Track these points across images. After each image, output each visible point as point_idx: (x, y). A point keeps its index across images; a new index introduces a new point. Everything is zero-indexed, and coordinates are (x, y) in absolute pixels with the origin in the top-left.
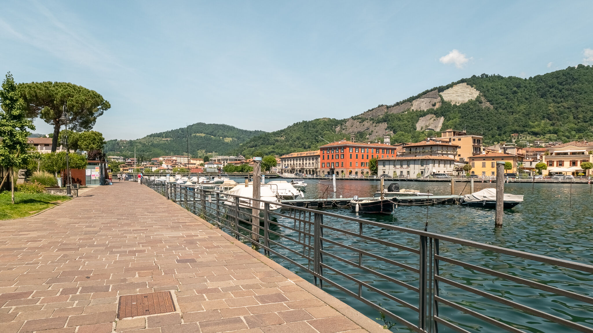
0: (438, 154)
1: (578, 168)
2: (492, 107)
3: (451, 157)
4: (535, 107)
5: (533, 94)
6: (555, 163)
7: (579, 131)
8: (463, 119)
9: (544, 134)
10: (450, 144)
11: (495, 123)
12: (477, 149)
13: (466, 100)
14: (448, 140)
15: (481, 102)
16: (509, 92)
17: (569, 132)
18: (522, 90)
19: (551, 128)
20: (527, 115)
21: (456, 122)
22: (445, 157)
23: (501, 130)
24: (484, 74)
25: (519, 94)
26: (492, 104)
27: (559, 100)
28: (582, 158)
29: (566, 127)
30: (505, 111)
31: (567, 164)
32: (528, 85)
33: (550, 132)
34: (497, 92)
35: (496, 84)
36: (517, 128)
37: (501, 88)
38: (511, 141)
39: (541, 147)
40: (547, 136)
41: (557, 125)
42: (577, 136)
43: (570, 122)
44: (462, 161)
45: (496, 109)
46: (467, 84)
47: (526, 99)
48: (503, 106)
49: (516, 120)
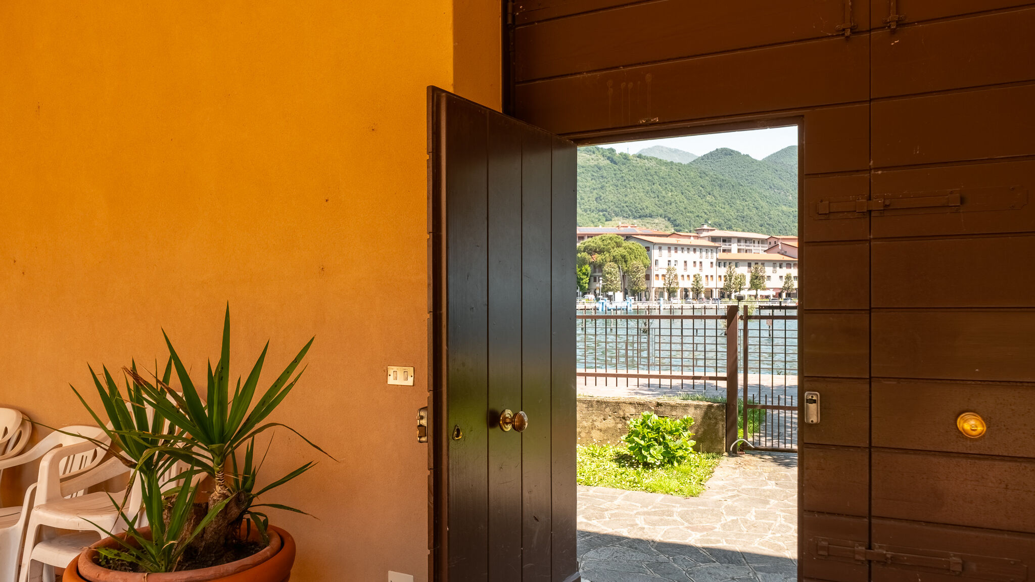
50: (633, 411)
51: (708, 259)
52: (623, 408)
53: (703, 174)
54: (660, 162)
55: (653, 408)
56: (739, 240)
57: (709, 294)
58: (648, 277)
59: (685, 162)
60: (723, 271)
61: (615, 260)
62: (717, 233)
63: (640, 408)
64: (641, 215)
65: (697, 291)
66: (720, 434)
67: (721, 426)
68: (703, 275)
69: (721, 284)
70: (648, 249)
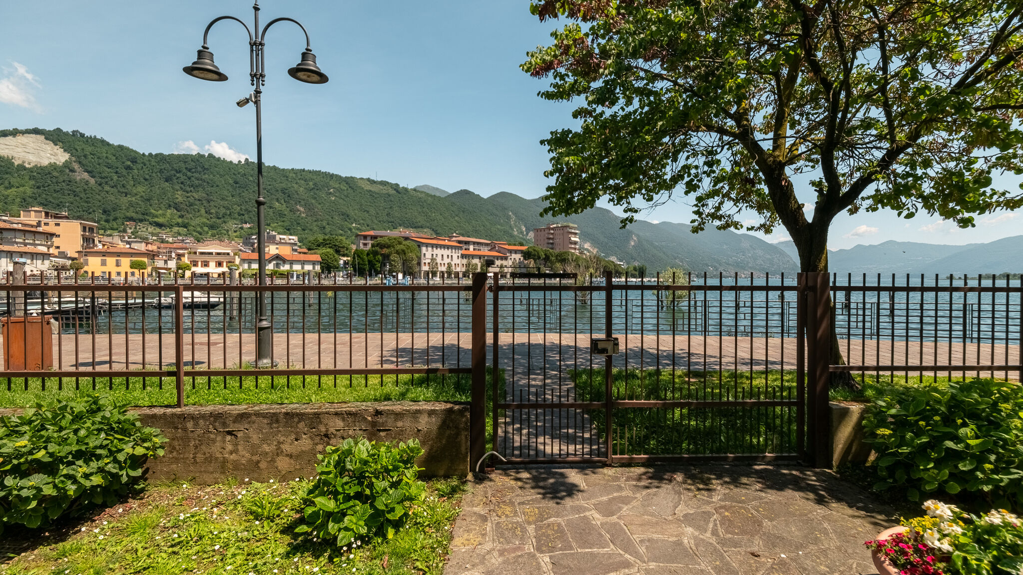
0: (17, 243)
1: (225, 269)
2: (92, 181)
3: (44, 249)
4: (158, 192)
5: (154, 175)
6: (200, 263)
7: (212, 227)
8: (39, 191)
9: (171, 226)
10: (40, 229)
11: (99, 204)
12: (88, 241)
13: (45, 162)
14: (35, 223)
15: (73, 171)
16: (119, 164)
17: (201, 228)
18: (139, 166)
19: (180, 220)
20: (148, 200)
21: (25, 193)
22: (30, 249)
23: (109, 215)
24: (77, 131)
25: (136, 171)
26: (92, 177)
27: (188, 189)
28: (227, 259)
29: (197, 221)
30: (115, 190)
31: (212, 264)
32: (147, 163)
33: (178, 225)
34: (101, 161)
35: (99, 150)
36: (134, 215)
37: (107, 157)
38: (125, 231)
39: (167, 242)
40: (176, 229)
41: (187, 218)
42: (210, 233)
43: (201, 216)
44: (63, 255)
45: (100, 185)
46: (46, 139)
47: (146, 180)
48: (111, 183)
49: (131, 205)
50: (340, 424)
51: (456, 254)
52: (325, 421)
53: (453, 204)
54: (428, 195)
55: (369, 418)
56: (474, 243)
57: (457, 274)
58: (419, 264)
59: (443, 196)
60: (465, 261)
61: (397, 252)
62: (461, 238)
63: (350, 420)
64: (416, 227)
65: (449, 273)
66: (463, 449)
67: (463, 437)
68: (453, 263)
69: (464, 269)
70: (419, 246)
